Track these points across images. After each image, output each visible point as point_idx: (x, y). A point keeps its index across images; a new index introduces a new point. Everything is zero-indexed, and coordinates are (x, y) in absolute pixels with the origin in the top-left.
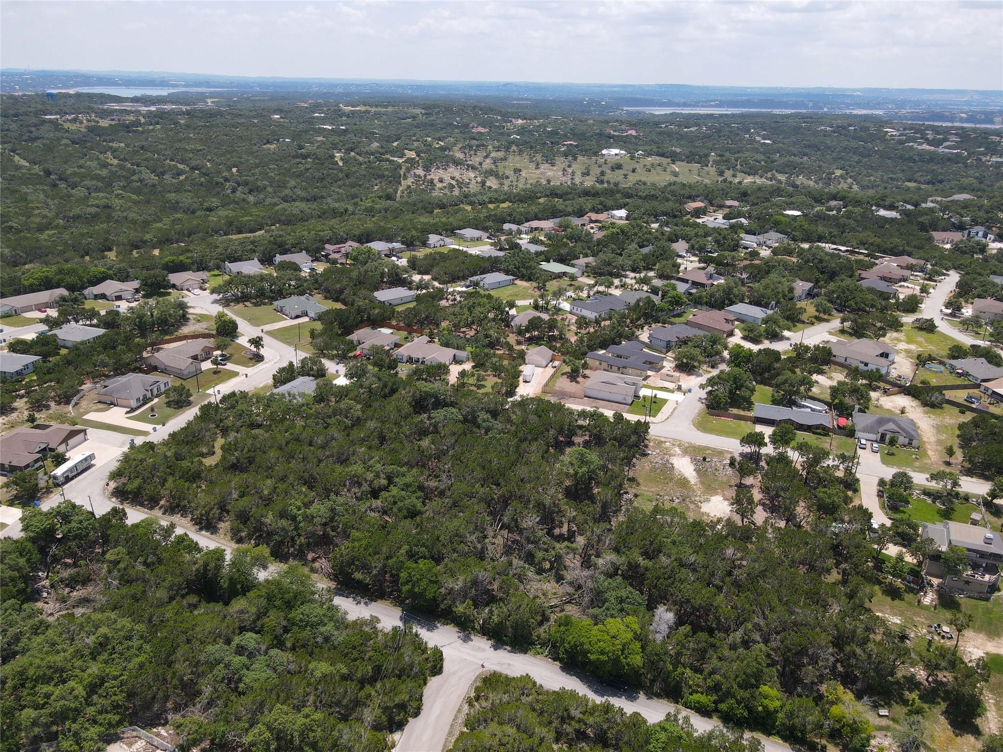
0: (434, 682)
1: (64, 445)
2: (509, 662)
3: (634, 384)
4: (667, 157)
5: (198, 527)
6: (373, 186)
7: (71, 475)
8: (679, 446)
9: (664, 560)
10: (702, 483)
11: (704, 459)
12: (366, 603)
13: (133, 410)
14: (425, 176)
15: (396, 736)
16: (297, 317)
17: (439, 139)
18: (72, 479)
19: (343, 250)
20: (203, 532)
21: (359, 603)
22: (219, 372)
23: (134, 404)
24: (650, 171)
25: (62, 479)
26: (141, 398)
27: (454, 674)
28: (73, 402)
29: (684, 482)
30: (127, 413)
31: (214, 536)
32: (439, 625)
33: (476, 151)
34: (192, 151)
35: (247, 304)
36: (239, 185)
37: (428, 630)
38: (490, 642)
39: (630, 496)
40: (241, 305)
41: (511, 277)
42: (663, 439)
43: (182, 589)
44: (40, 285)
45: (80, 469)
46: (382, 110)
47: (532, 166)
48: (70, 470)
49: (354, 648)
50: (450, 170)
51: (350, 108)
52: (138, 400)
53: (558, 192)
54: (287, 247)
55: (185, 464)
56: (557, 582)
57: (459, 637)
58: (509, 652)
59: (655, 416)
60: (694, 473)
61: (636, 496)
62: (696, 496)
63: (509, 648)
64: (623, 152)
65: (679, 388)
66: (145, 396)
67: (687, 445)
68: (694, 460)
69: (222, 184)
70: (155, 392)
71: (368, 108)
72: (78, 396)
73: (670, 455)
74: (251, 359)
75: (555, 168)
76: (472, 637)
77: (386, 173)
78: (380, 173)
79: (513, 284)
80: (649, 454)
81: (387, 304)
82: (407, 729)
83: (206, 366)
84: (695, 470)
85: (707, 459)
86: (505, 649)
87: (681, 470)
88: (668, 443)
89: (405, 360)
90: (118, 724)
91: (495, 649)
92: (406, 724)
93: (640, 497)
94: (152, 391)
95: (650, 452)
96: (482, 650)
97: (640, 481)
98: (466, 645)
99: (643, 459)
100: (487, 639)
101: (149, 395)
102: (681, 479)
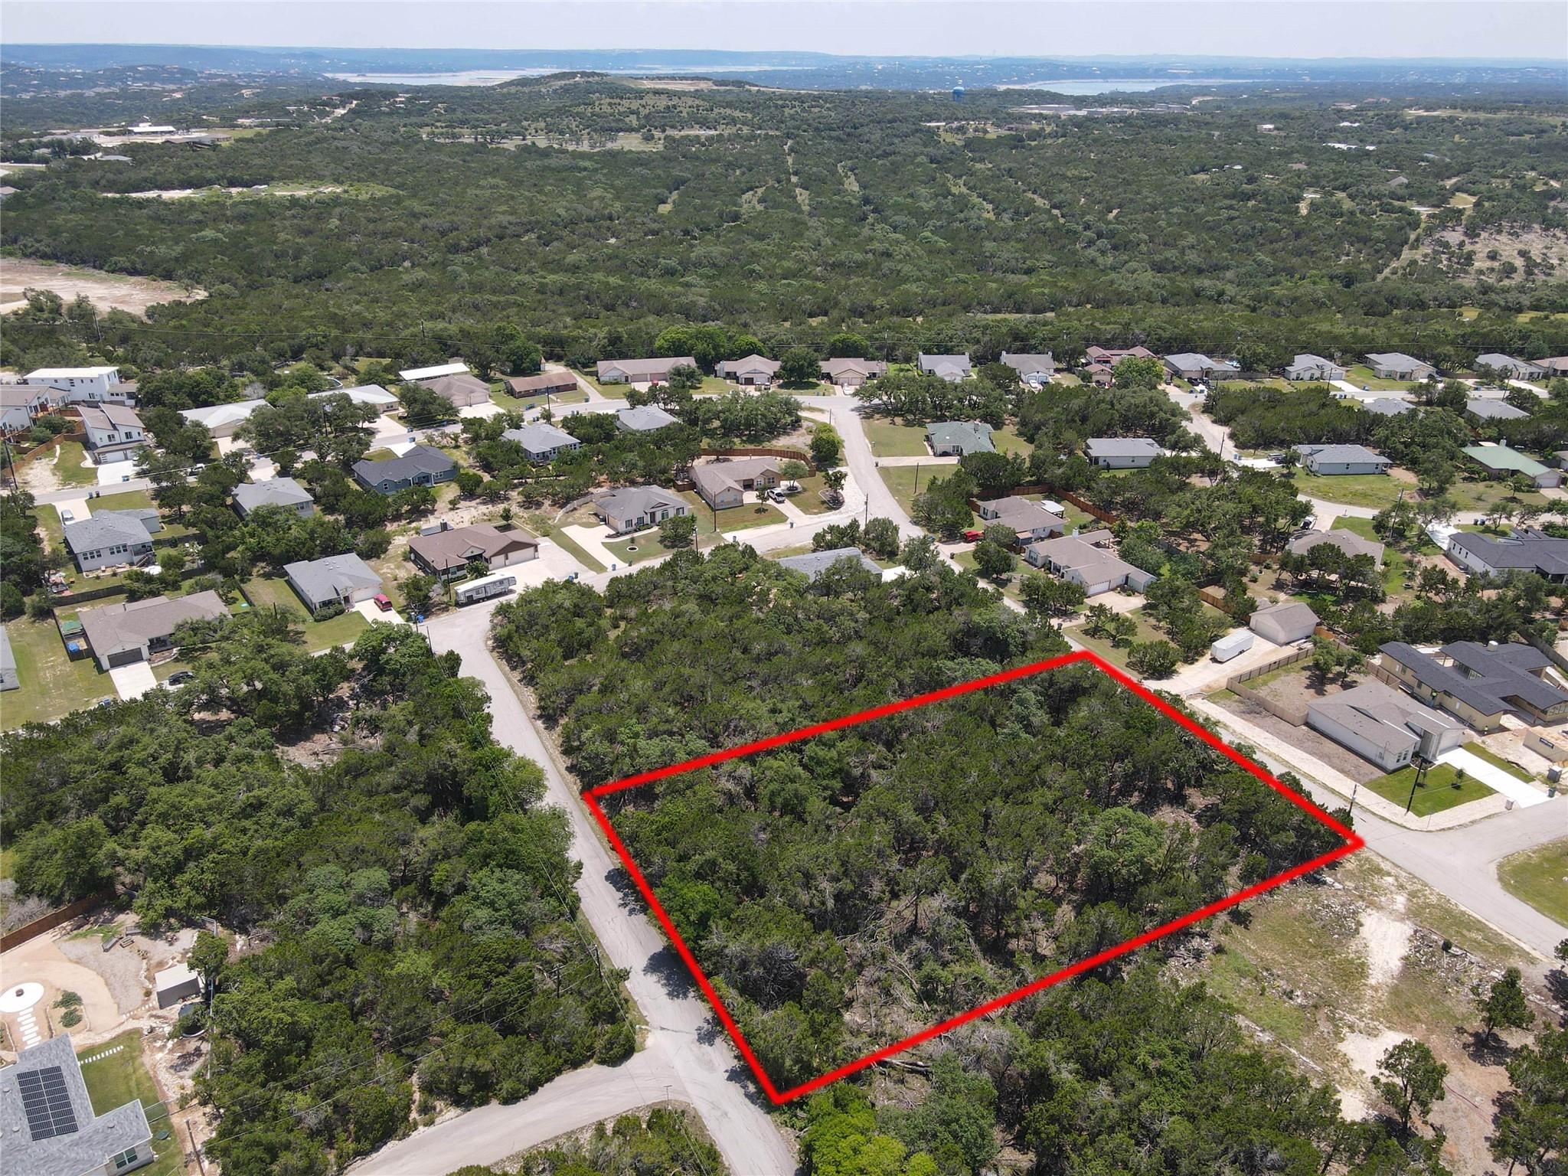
0: (593, 1071)
1: (501, 557)
3: (1424, 736)
5: (539, 712)
6: (1338, 257)
7: (475, 597)
8: (1413, 895)
9: (1103, 1091)
10: (1395, 992)
11: (1447, 947)
12: (632, 912)
13: (618, 534)
14: (1462, 244)
15: (452, 1112)
16: (945, 454)
17: (1554, 176)
18: (478, 601)
19: (1115, 361)
20: (539, 723)
21: (624, 905)
22: (765, 511)
23: (622, 527)
25: (463, 599)
26: (635, 521)
27: (633, 1077)
28: (569, 507)
29: (1354, 972)
30: (609, 536)
31: (546, 732)
32: (690, 994)
34: (1072, 180)
35: (898, 420)
36: (1100, 236)
37: (669, 994)
38: (735, 1063)
39: (1207, 946)
40: (888, 420)
41: (1384, 460)
42: (1385, 866)
43: (418, 783)
44: (669, 349)
45: (491, 593)
46: (1482, 116)
48: (477, 590)
50: (1526, 237)
51: (1422, 113)
52: (629, 523)
54: (1033, 342)
55: (580, 623)
57: (699, 1029)
58: (747, 1095)
59: (1420, 814)
60: (1396, 965)
61: (1219, 950)
62: (1352, 1011)
63: (752, 1088)
65: (1552, 778)
66: (641, 520)
67: (1434, 900)
68: (1420, 939)
69: (1075, 232)
70: (658, 517)
71: (1458, 113)
72: (582, 500)
73: (1371, 904)
74: (823, 502)
76: (718, 1041)
77: (1377, 234)
78: (1364, 232)
79: (1384, 473)
80: (1325, 883)
81: (1101, 463)
82: (475, 1112)
83: (750, 497)
84: (1406, 958)
85: (1454, 950)
86: (744, 1087)
87: (1372, 944)
88: (1390, 880)
89: (1040, 562)
90: (200, 908)
91: (730, 1079)
92: (480, 1105)
93: (1224, 957)
94: (653, 515)
95: (1329, 880)
96: (710, 1066)
97: (1257, 926)
98: (696, 1046)
99: (1304, 888)
100: (736, 1057)
101: (647, 519)
102: (1351, 962)
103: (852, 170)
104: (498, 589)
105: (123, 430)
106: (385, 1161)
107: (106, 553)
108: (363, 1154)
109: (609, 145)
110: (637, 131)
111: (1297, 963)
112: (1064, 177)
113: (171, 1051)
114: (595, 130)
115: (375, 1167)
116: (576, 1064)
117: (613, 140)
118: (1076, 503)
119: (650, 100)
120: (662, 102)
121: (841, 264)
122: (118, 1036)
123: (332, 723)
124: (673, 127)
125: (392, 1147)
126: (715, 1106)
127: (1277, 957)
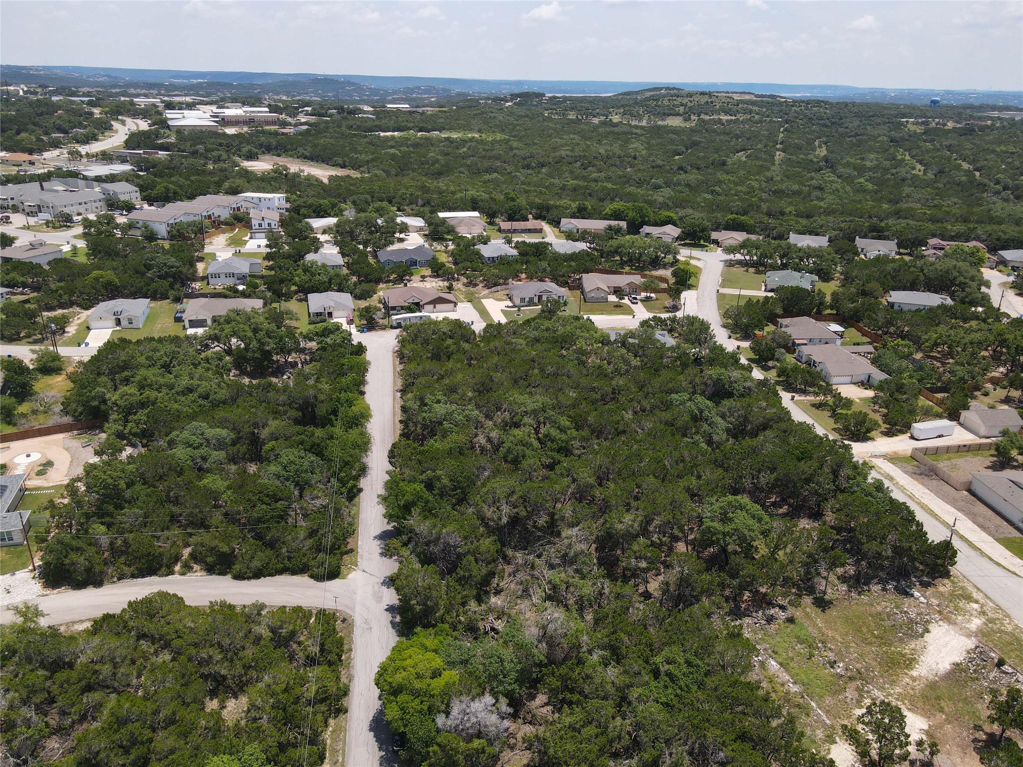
0: (304, 580)
1: (432, 306)
2: (376, 627)
5: (401, 388)
8: (991, 621)
10: (932, 686)
11: (1000, 663)
13: (514, 307)
15: (201, 573)
16: (771, 290)
19: (948, 248)
22: (620, 306)
23: (518, 303)
25: (395, 324)
26: (527, 299)
27: (326, 591)
28: (493, 289)
29: (902, 663)
30: (507, 307)
31: (398, 398)
37: (381, 554)
38: (397, 602)
39: (782, 615)
40: (744, 269)
42: (975, 595)
44: (611, 215)
48: (404, 319)
52: (523, 300)
57: (386, 577)
58: (392, 622)
60: (945, 666)
61: (791, 620)
63: (397, 619)
66: (531, 299)
67: (1010, 628)
68: (978, 653)
72: (504, 287)
73: (947, 620)
74: (665, 307)
76: (393, 587)
80: (912, 595)
82: (214, 577)
83: (613, 298)
84: (957, 665)
85: (1006, 668)
86: (393, 617)
87: (930, 648)
88: (976, 606)
89: (804, 360)
91: (387, 610)
92: (220, 574)
93: (792, 626)
94: (540, 297)
95: (917, 594)
96: (379, 599)
97: (833, 612)
98: (378, 586)
99: (892, 596)
101: (536, 300)
102: (904, 656)
105: (267, 221)
106: (143, 584)
107: (223, 276)
108: (133, 576)
109: (660, 123)
110: (681, 115)
111: (853, 645)
114: (654, 115)
115: (136, 585)
117: (663, 120)
118: (859, 330)
119: (696, 98)
120: (705, 99)
124: (706, 114)
125: (152, 579)
126: (366, 622)
127: (837, 637)
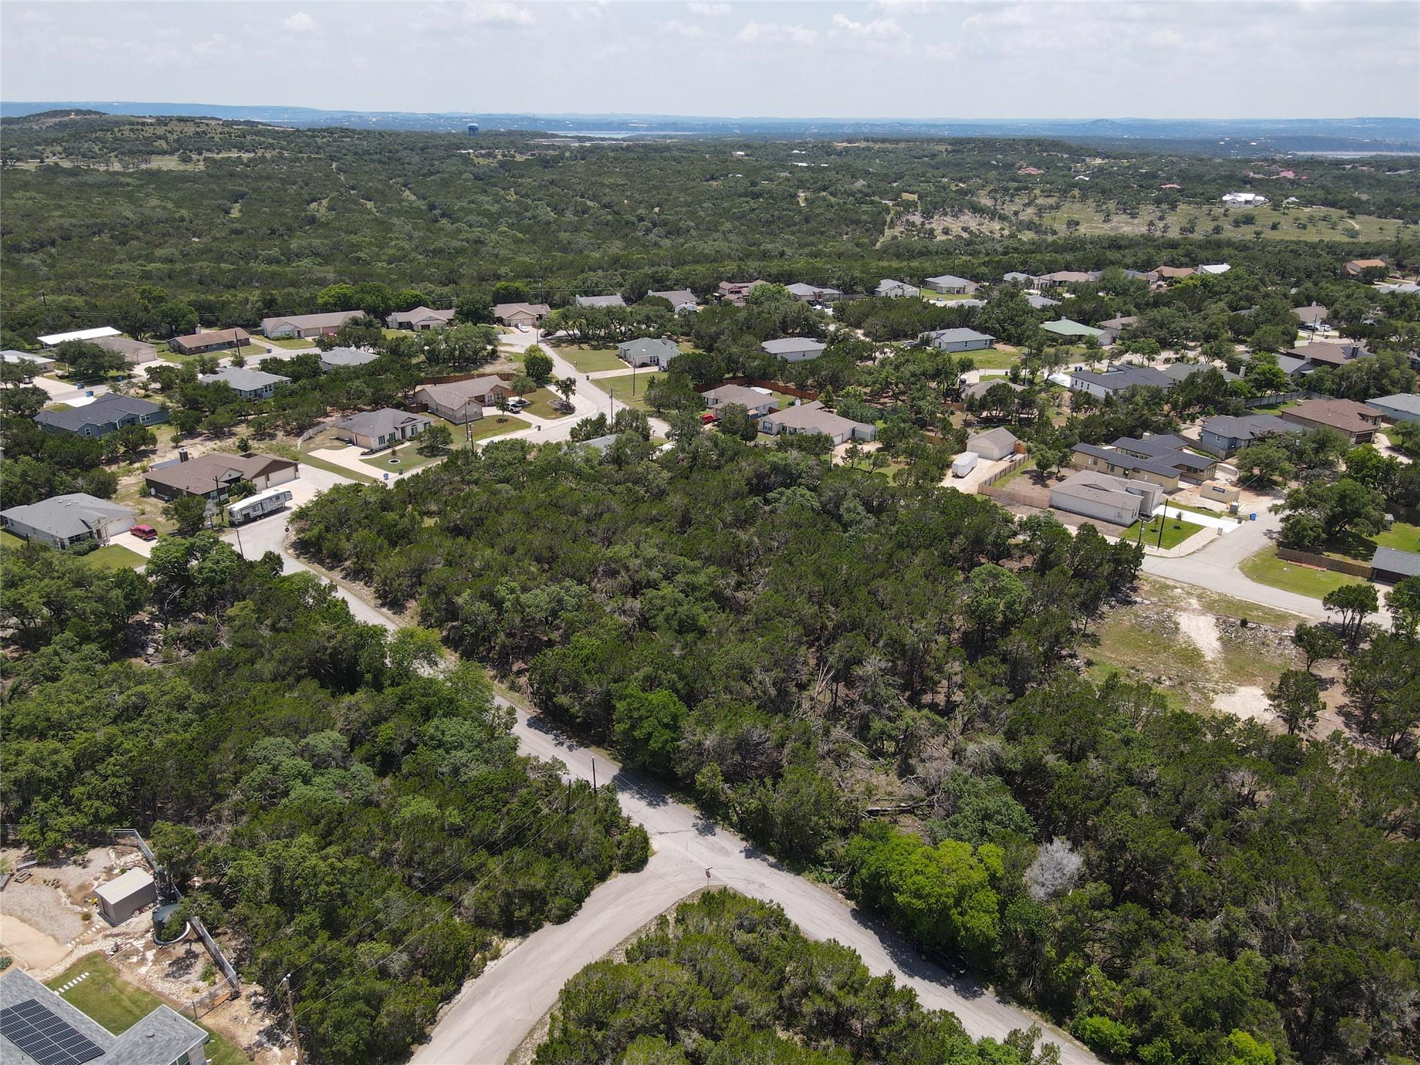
0: (619, 881)
2: (765, 881)
3: (1143, 493)
4: (1342, 208)
5: (380, 602)
6: (841, 235)
7: (253, 514)
8: (1200, 597)
9: (1094, 765)
10: (1228, 662)
11: (1244, 623)
12: (570, 748)
13: (372, 452)
14: (923, 224)
15: (511, 944)
16: (644, 365)
17: (961, 180)
18: (255, 520)
19: (745, 292)
20: (384, 610)
21: (562, 744)
22: (506, 420)
23: (375, 444)
24: (1304, 227)
25: (239, 518)
26: (387, 437)
27: (661, 877)
28: (306, 435)
29: (1192, 656)
30: (364, 454)
31: (396, 617)
32: (670, 801)
33: (1013, 196)
34: (609, 186)
35: (584, 346)
36: (655, 225)
37: (650, 804)
38: (744, 843)
39: (1079, 662)
40: (575, 347)
41: (988, 337)
42: (1171, 583)
43: (300, 668)
45: (269, 508)
46: (889, 146)
47: (1099, 217)
48: (253, 506)
49: (489, 791)
50: (963, 218)
51: (845, 144)
52: (381, 439)
53: (1122, 243)
54: (668, 283)
55: (392, 516)
56: (900, 776)
57: (694, 825)
58: (771, 865)
59: (1168, 548)
60: (1217, 645)
61: (1089, 663)
62: (1208, 680)
63: (772, 859)
64: (1262, 198)
65: (1233, 512)
66: (392, 436)
67: (1216, 597)
68: (1223, 624)
69: (633, 223)
70: (409, 433)
71: (871, 144)
72: (316, 429)
73: (1176, 609)
74: (556, 410)
75: (1136, 221)
76: (718, 830)
77: (864, 217)
78: (855, 217)
79: (990, 348)
80: (1136, 602)
81: (779, 358)
82: (533, 937)
83: (490, 411)
84: (1220, 639)
85: (1249, 625)
86: (765, 860)
87: (1192, 635)
88: (1179, 590)
89: (775, 430)
90: (110, 820)
91: (747, 857)
92: (536, 930)
93: (1096, 668)
94: (403, 430)
95: (1138, 599)
96: (725, 852)
97: (1105, 641)
98: (701, 839)
99: (1123, 610)
100: (742, 839)
101: (399, 435)
102: (1186, 649)
103: (405, 185)
104: (275, 505)
109: (143, 166)
110: (172, 153)
111: (1150, 659)
112: (603, 185)
113: (155, 962)
114: (122, 153)
115: (466, 1007)
116: (603, 877)
117: (146, 161)
119: (178, 127)
120: (190, 129)
121: (441, 251)
122: (74, 965)
123: (144, 646)
124: (209, 150)
125: (469, 987)
126: (748, 882)
127: (1134, 659)
